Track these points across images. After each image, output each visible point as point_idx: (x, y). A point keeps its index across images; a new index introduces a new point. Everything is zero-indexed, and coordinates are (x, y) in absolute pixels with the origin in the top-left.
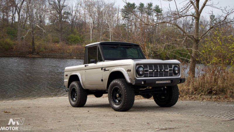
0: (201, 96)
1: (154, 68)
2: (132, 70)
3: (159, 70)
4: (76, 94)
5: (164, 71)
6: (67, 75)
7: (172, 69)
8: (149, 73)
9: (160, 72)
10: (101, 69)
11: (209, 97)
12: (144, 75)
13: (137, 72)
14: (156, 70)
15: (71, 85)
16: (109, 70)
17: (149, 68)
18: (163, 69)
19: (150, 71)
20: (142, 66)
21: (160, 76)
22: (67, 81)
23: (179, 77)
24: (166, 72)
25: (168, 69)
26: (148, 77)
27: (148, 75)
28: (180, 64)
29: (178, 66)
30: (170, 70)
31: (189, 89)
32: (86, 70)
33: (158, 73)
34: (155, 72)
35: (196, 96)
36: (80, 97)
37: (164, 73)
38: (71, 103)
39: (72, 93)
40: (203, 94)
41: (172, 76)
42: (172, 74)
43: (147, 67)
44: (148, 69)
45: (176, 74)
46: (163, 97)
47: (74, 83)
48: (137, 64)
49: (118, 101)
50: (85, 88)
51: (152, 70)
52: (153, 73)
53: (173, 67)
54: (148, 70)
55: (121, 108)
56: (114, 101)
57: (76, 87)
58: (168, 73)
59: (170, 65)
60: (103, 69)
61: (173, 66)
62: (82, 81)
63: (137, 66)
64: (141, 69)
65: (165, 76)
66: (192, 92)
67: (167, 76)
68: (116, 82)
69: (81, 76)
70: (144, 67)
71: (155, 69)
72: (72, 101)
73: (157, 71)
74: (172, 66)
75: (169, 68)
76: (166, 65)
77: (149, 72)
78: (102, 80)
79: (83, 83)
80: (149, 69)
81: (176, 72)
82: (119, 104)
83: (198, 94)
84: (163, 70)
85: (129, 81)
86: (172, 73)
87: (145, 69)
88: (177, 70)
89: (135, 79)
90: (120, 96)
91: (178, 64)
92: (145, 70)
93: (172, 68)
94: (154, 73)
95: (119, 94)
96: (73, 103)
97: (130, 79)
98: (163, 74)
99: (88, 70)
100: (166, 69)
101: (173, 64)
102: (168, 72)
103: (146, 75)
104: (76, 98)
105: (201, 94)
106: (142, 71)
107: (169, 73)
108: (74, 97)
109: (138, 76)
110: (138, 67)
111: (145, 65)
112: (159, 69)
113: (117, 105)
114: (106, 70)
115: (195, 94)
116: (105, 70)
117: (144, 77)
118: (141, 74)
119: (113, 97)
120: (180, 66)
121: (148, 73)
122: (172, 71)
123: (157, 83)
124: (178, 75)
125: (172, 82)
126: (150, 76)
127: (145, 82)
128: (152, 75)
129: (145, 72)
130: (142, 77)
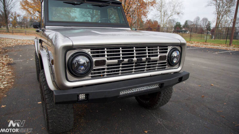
1: (121, 56)
3: (135, 59)
7: (167, 54)
8: (108, 69)
9: (136, 63)
13: (69, 67)
14: (126, 60)
17: (108, 55)
18: (146, 56)
20: (88, 51)
21: (136, 72)
23: (179, 69)
24: (152, 61)
25: (157, 56)
26: (103, 77)
27: (104, 72)
28: (184, 44)
29: (179, 48)
30: (160, 57)
33: (132, 66)
34: (123, 64)
37: (148, 65)
41: (164, 69)
42: (165, 65)
43: (104, 52)
44: (105, 58)
45: (171, 64)
48: (68, 48)
51: (116, 61)
52: (119, 68)
53: (168, 51)
54: (104, 61)
58: (156, 64)
59: (163, 47)
60: (41, 41)
61: (170, 48)
63: (70, 54)
65: (148, 71)
67: (154, 70)
70: (92, 53)
71: (123, 58)
73: (131, 62)
74: (167, 49)
75: (160, 52)
76: (152, 46)
77: (108, 65)
80: (108, 59)
81: (174, 61)
84: (144, 59)
85: (51, 86)
86: (165, 63)
87: (94, 59)
88: (176, 57)
91: (181, 45)
92: (96, 62)
93: (166, 52)
94: (122, 67)
98: (144, 68)
100: (153, 56)
101: (170, 45)
102: (157, 61)
103: (98, 73)
107: (159, 63)
110: (72, 56)
111: (98, 49)
112: (137, 57)
117: (93, 78)
118: (81, 73)
120: (184, 48)
121: (104, 69)
122: (167, 60)
123: (123, 95)
124: (176, 66)
125: (161, 85)
126: (109, 76)
127: (87, 95)
128: (117, 71)
129: (94, 66)
130: (87, 78)
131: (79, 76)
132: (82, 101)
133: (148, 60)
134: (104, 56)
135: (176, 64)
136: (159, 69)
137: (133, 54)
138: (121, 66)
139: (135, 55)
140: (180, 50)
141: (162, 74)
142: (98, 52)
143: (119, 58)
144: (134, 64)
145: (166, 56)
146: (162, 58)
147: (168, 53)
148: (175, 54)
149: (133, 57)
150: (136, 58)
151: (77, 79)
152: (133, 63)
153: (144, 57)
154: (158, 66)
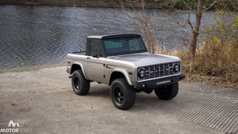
0: (200, 75)
2: (133, 74)
3: (160, 70)
4: (79, 83)
6: (69, 63)
7: (173, 67)
8: (150, 75)
9: (160, 72)
10: (103, 65)
11: (208, 77)
12: (145, 77)
13: (139, 75)
14: (156, 71)
15: (74, 73)
16: (111, 68)
18: (164, 69)
19: (151, 72)
20: (144, 69)
21: (160, 76)
22: (70, 68)
23: (180, 74)
25: (168, 68)
26: (148, 78)
27: (149, 76)
28: (180, 62)
29: (178, 64)
31: (189, 67)
32: (88, 62)
33: (159, 73)
35: (196, 76)
36: (83, 87)
37: (165, 72)
38: (74, 91)
39: (75, 81)
40: (203, 74)
41: (172, 74)
43: (148, 68)
45: (176, 72)
46: (164, 91)
47: (77, 73)
48: (138, 68)
49: (119, 100)
50: (87, 79)
51: (152, 72)
52: (154, 74)
53: (173, 66)
55: (122, 108)
56: (116, 99)
57: (79, 76)
59: (171, 64)
60: (105, 65)
61: (174, 64)
62: (85, 72)
64: (142, 72)
65: (165, 75)
66: (192, 71)
67: (168, 75)
68: (118, 82)
69: (83, 67)
70: (145, 69)
71: (155, 70)
72: (75, 89)
73: (158, 72)
74: (173, 65)
75: (170, 67)
76: (166, 64)
78: (104, 76)
79: (85, 74)
80: (150, 71)
81: (177, 70)
82: (121, 103)
83: (198, 74)
84: (163, 70)
85: (130, 83)
86: (172, 71)
87: (146, 71)
88: (177, 68)
89: (136, 82)
90: (122, 95)
91: (179, 62)
93: (172, 66)
95: (121, 93)
96: (77, 91)
97: (132, 81)
98: (163, 74)
99: (90, 63)
100: (166, 68)
102: (168, 71)
104: (79, 87)
105: (200, 73)
106: (143, 73)
107: (170, 72)
108: (77, 85)
109: (139, 79)
110: (139, 71)
111: (146, 67)
112: (160, 69)
113: (119, 103)
114: (109, 68)
115: (195, 73)
116: (107, 67)
117: (145, 79)
118: (142, 77)
119: (115, 95)
120: (181, 63)
121: (149, 75)
123: (158, 85)
124: (178, 72)
125: (172, 81)
126: (151, 78)
127: (146, 85)
128: (153, 76)
129: (146, 74)
130: (143, 79)
131: (141, 78)
132: (144, 87)
133: (165, 70)
134: (149, 70)
135: (177, 71)
136: (170, 74)
137: (159, 68)
140: (179, 65)
141: (172, 77)
143: (154, 70)
146: (170, 69)
148: (177, 67)
149: (159, 70)
151: (140, 79)
152: (159, 72)
153: (163, 69)
154: (170, 73)
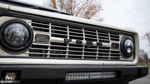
1: (68, 35)
3: (84, 42)
5: (99, 45)
8: (52, 48)
12: (30, 51)
17: (52, 31)
18: (96, 41)
20: (29, 22)
21: (86, 58)
23: (135, 62)
24: (104, 48)
25: (108, 42)
26: (45, 57)
27: (47, 52)
28: (135, 34)
29: (131, 37)
33: (82, 50)
34: (70, 45)
37: (99, 51)
41: (118, 59)
42: (119, 55)
43: (48, 27)
44: (49, 34)
45: (127, 56)
51: (62, 39)
52: (66, 49)
53: (120, 39)
54: (48, 37)
58: (108, 52)
61: (121, 37)
65: (100, 59)
67: (106, 59)
70: (32, 25)
74: (119, 37)
75: (111, 39)
77: (52, 43)
80: (52, 35)
81: (129, 51)
84: (94, 43)
86: (118, 52)
87: (35, 33)
92: (37, 35)
93: (118, 40)
94: (70, 49)
98: (95, 54)
100: (103, 41)
101: (122, 34)
102: (109, 48)
103: (41, 51)
107: (112, 52)
117: (31, 56)
121: (47, 47)
122: (119, 48)
124: (131, 59)
129: (34, 40)
130: (23, 55)
134: (48, 31)
135: (130, 55)
137: (82, 35)
138: (68, 46)
139: (84, 36)
142: (41, 26)
143: (66, 37)
144: (83, 48)
145: (118, 44)
147: (120, 42)
149: (82, 39)
150: (85, 40)
151: (9, 55)
152: (82, 46)
153: (94, 40)
154: (111, 55)
